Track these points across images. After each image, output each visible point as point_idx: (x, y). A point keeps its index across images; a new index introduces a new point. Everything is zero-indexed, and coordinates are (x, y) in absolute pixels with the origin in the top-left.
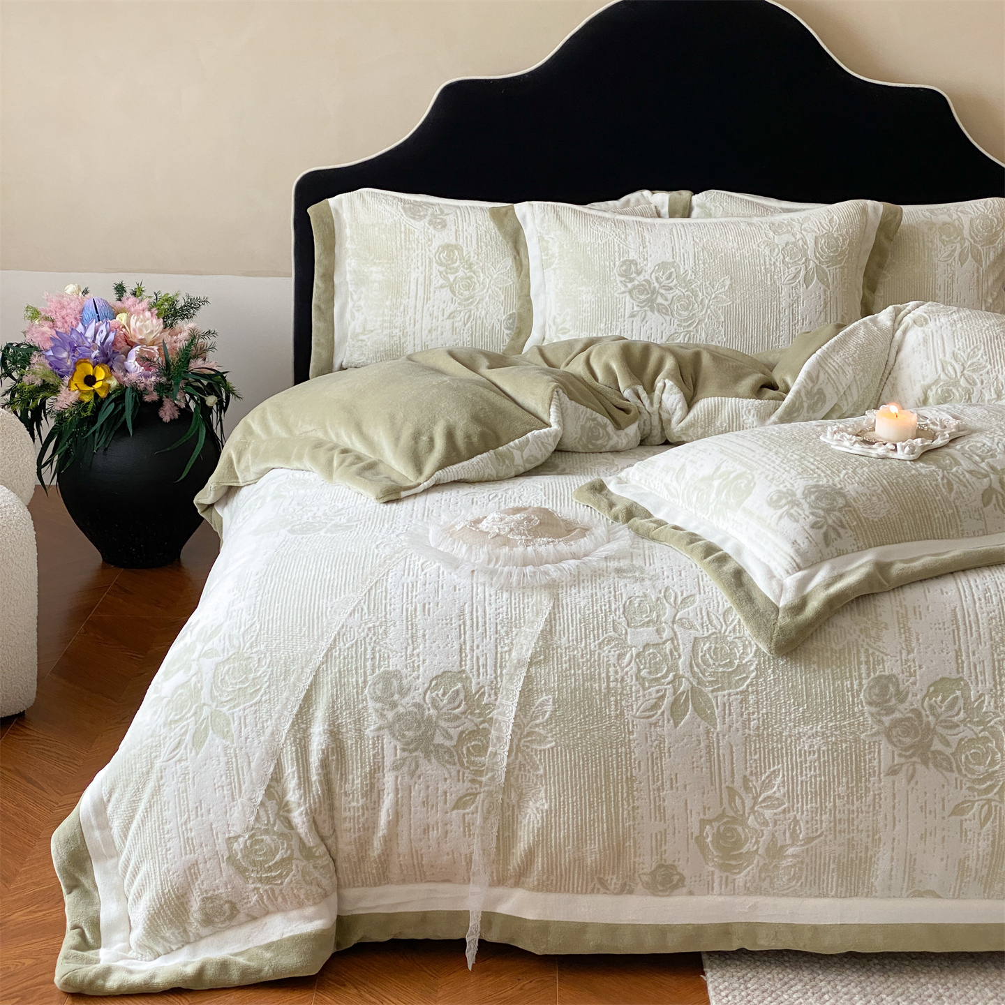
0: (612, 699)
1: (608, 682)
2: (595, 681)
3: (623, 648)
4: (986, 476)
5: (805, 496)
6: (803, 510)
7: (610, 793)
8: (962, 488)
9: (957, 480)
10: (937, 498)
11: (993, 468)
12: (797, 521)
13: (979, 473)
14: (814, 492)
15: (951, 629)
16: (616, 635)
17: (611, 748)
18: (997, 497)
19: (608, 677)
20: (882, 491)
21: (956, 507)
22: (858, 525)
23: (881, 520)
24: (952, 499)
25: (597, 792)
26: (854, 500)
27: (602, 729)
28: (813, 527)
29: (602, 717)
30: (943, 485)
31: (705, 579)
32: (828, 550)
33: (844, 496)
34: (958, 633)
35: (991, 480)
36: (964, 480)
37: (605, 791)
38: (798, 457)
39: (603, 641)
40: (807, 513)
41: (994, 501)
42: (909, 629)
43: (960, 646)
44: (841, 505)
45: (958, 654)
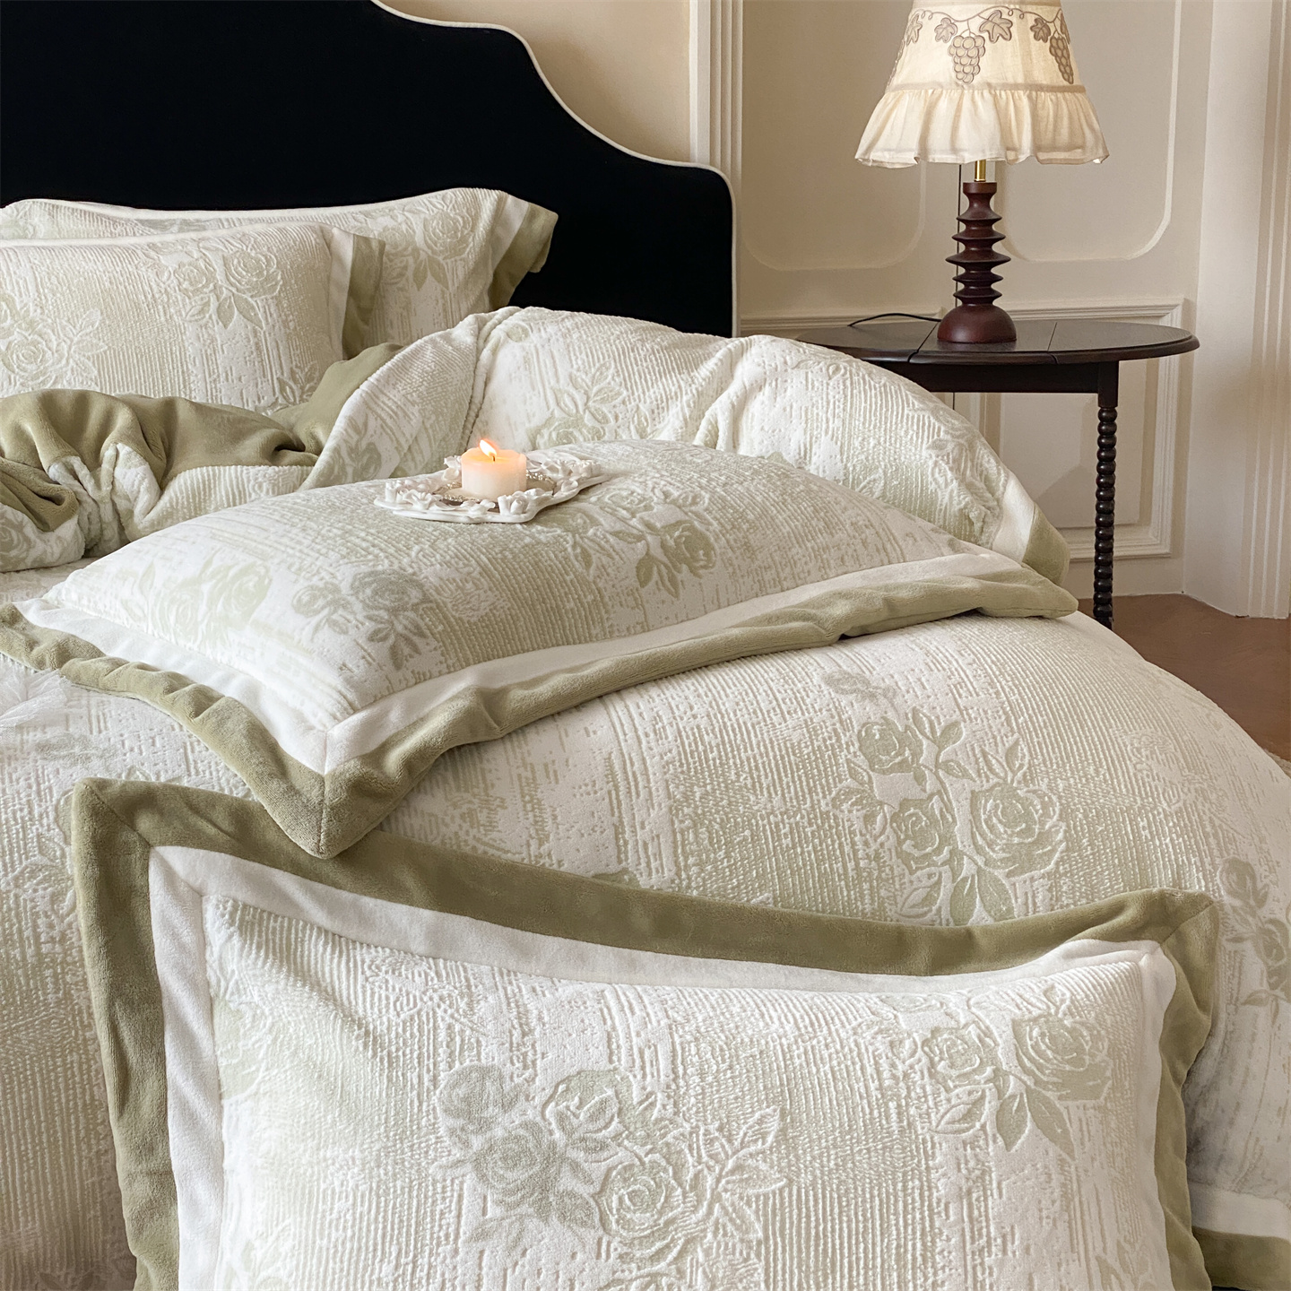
0: (48, 972)
1: (38, 944)
2: (13, 945)
3: (59, 882)
4: (640, 538)
5: (356, 590)
6: (353, 613)
7: (56, 1132)
8: (605, 560)
9: (597, 548)
10: (568, 578)
11: (649, 526)
12: (345, 632)
13: (629, 535)
14: (370, 584)
15: (605, 790)
16: (45, 861)
17: (53, 1057)
18: (659, 570)
19: (37, 936)
20: (480, 574)
21: (598, 589)
22: (445, 630)
23: (481, 619)
24: (591, 578)
25: (32, 1133)
26: (437, 590)
27: (33, 1026)
28: (371, 639)
29: (32, 1006)
30: (576, 557)
31: (197, 749)
32: (400, 675)
33: (420, 586)
34: (618, 795)
35: (648, 545)
36: (607, 546)
37: (48, 1130)
38: (339, 532)
39: (22, 872)
40: (360, 617)
41: (655, 576)
42: (539, 801)
43: (620, 817)
44: (416, 601)
45: (618, 830)
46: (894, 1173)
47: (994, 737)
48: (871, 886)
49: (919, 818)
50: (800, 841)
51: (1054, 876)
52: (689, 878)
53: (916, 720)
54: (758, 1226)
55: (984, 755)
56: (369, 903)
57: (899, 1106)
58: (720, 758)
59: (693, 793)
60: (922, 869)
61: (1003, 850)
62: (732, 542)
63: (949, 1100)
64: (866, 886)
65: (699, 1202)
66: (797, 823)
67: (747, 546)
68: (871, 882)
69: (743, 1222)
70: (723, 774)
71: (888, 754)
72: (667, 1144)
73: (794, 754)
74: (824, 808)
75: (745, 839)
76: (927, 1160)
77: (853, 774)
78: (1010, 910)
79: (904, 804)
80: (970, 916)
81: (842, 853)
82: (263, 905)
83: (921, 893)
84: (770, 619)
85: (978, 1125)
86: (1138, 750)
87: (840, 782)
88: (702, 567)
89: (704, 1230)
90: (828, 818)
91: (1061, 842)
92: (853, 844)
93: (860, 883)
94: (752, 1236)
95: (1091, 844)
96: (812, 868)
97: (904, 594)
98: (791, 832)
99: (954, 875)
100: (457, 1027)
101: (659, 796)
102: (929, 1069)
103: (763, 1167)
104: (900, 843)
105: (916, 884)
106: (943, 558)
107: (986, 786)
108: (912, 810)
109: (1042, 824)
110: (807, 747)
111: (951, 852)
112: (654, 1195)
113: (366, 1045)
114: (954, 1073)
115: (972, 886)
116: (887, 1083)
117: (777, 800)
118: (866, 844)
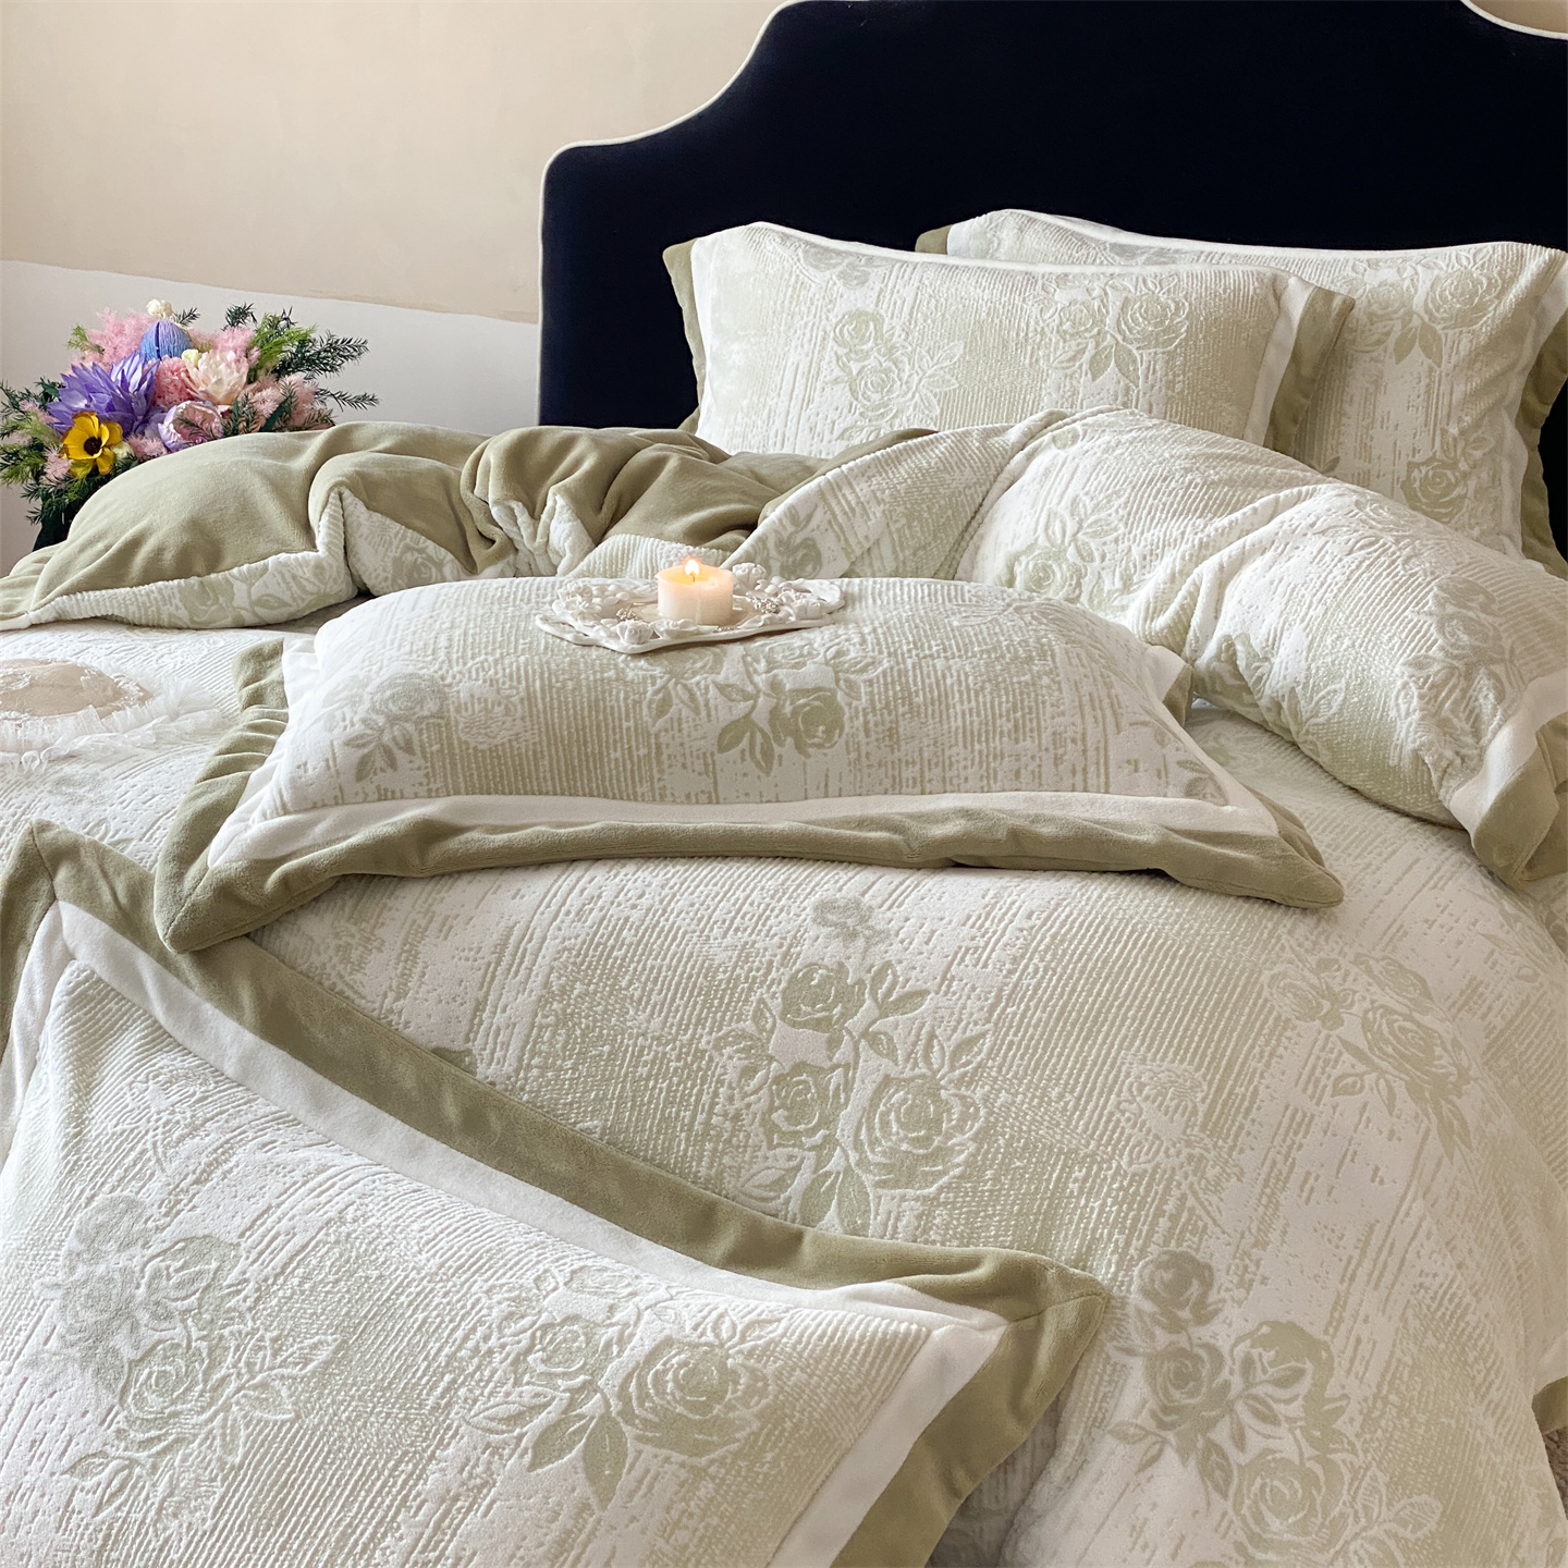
4: (746, 697)
8: (687, 713)
9: (685, 697)
10: (625, 725)
11: (775, 686)
13: (740, 691)
14: (397, 686)
15: (487, 960)
18: (752, 737)
20: (522, 700)
21: (658, 746)
22: (441, 751)
23: (494, 749)
24: (653, 730)
26: (458, 707)
28: (348, 743)
30: (650, 702)
32: (358, 787)
33: (444, 698)
34: (496, 969)
35: (754, 707)
36: (701, 700)
41: (745, 743)
42: (418, 953)
43: (487, 994)
44: (426, 713)
45: (479, 1006)
46: (395, 1448)
47: (959, 1021)
48: (715, 1150)
49: (808, 1089)
50: (658, 1074)
51: (932, 1201)
52: (526, 1079)
53: (879, 977)
54: (241, 1451)
55: (932, 1036)
56: (209, 1009)
57: (454, 1381)
58: (623, 960)
59: (573, 989)
60: (784, 1146)
61: (884, 1153)
62: (871, 725)
63: (508, 1394)
64: (708, 1146)
65: (210, 1405)
66: (665, 1054)
67: (892, 733)
68: (718, 1142)
69: (232, 1441)
70: (615, 978)
71: (813, 1006)
72: (221, 1337)
73: (706, 977)
74: (702, 1046)
75: (600, 1055)
76: (437, 1448)
77: (758, 1016)
78: (865, 1226)
79: (799, 1067)
80: (821, 1219)
81: (698, 1101)
82: (115, 984)
83: (772, 1175)
84: (862, 823)
85: (518, 1431)
86: (1141, 1087)
87: (738, 1022)
88: (814, 745)
89: (195, 1436)
90: (702, 1058)
91: (959, 1165)
92: (716, 1094)
93: (703, 1141)
94: (230, 1459)
95: (996, 1179)
96: (656, 1108)
97: (1047, 830)
98: (653, 1062)
99: (819, 1164)
100: (150, 1153)
101: (536, 982)
102: (519, 1355)
103: (284, 1393)
104: (772, 1109)
105: (770, 1163)
106: (1160, 800)
107: (907, 1074)
108: (804, 1077)
109: (949, 1136)
110: (725, 972)
111: (825, 1137)
112: (179, 1381)
113: (66, 1144)
114: (541, 1368)
115: (833, 1184)
116: (463, 1353)
117: (657, 1021)
118: (731, 1099)
